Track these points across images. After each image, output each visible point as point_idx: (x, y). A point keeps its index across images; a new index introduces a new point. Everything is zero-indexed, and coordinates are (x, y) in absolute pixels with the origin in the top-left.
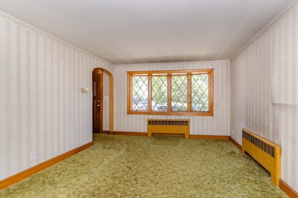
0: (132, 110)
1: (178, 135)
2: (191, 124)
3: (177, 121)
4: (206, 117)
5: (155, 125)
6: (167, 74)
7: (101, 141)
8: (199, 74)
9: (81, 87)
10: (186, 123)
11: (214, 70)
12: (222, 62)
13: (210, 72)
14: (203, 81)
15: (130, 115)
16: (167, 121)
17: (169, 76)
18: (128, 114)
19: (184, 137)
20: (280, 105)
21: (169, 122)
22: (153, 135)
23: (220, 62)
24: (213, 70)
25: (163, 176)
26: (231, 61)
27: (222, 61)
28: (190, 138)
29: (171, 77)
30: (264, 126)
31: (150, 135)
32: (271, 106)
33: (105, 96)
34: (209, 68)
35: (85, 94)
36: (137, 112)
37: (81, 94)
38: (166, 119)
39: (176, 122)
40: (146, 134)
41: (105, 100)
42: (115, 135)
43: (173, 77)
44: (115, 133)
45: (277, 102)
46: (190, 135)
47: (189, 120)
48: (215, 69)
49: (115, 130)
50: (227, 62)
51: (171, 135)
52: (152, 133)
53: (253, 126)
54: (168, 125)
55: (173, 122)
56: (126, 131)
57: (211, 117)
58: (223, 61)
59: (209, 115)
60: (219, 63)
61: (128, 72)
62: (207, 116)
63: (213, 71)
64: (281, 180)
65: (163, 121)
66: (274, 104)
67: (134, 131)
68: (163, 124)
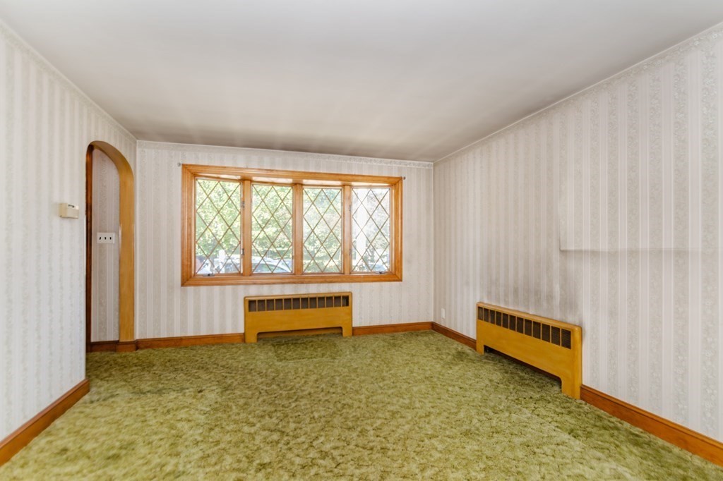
0: (195, 274)
1: (323, 332)
2: (355, 302)
3: (323, 298)
4: (386, 285)
5: (268, 310)
6: (290, 181)
7: (105, 375)
8: (370, 187)
9: (56, 199)
10: (345, 300)
11: (404, 181)
12: (419, 165)
13: (395, 183)
14: (377, 203)
15: (190, 289)
16: (298, 299)
17: (297, 186)
18: (183, 285)
19: (342, 334)
20: (579, 252)
21: (305, 300)
22: (261, 336)
23: (414, 164)
24: (401, 179)
25: (380, 429)
26: (434, 165)
27: (418, 162)
28: (353, 334)
29: (303, 189)
30: (537, 293)
31: (252, 338)
32: (556, 256)
33: (100, 231)
34: (394, 176)
35: (66, 223)
36: (211, 280)
37: (57, 221)
38: (296, 293)
39: (321, 299)
40: (243, 337)
41: (101, 245)
42: (140, 352)
43: (306, 189)
44: (138, 345)
45: (571, 247)
46: (354, 329)
47: (352, 294)
48: (405, 178)
49: (138, 336)
50: (428, 165)
51: (306, 334)
52: (259, 334)
53: (506, 295)
54: (302, 308)
55: (313, 299)
56: (177, 333)
57: (398, 283)
58: (421, 162)
59: (393, 279)
60: (413, 167)
61: (184, 166)
62: (389, 283)
63: (402, 183)
64: (584, 386)
65: (288, 300)
66: (564, 252)
67: (204, 332)
68: (313, 306)
